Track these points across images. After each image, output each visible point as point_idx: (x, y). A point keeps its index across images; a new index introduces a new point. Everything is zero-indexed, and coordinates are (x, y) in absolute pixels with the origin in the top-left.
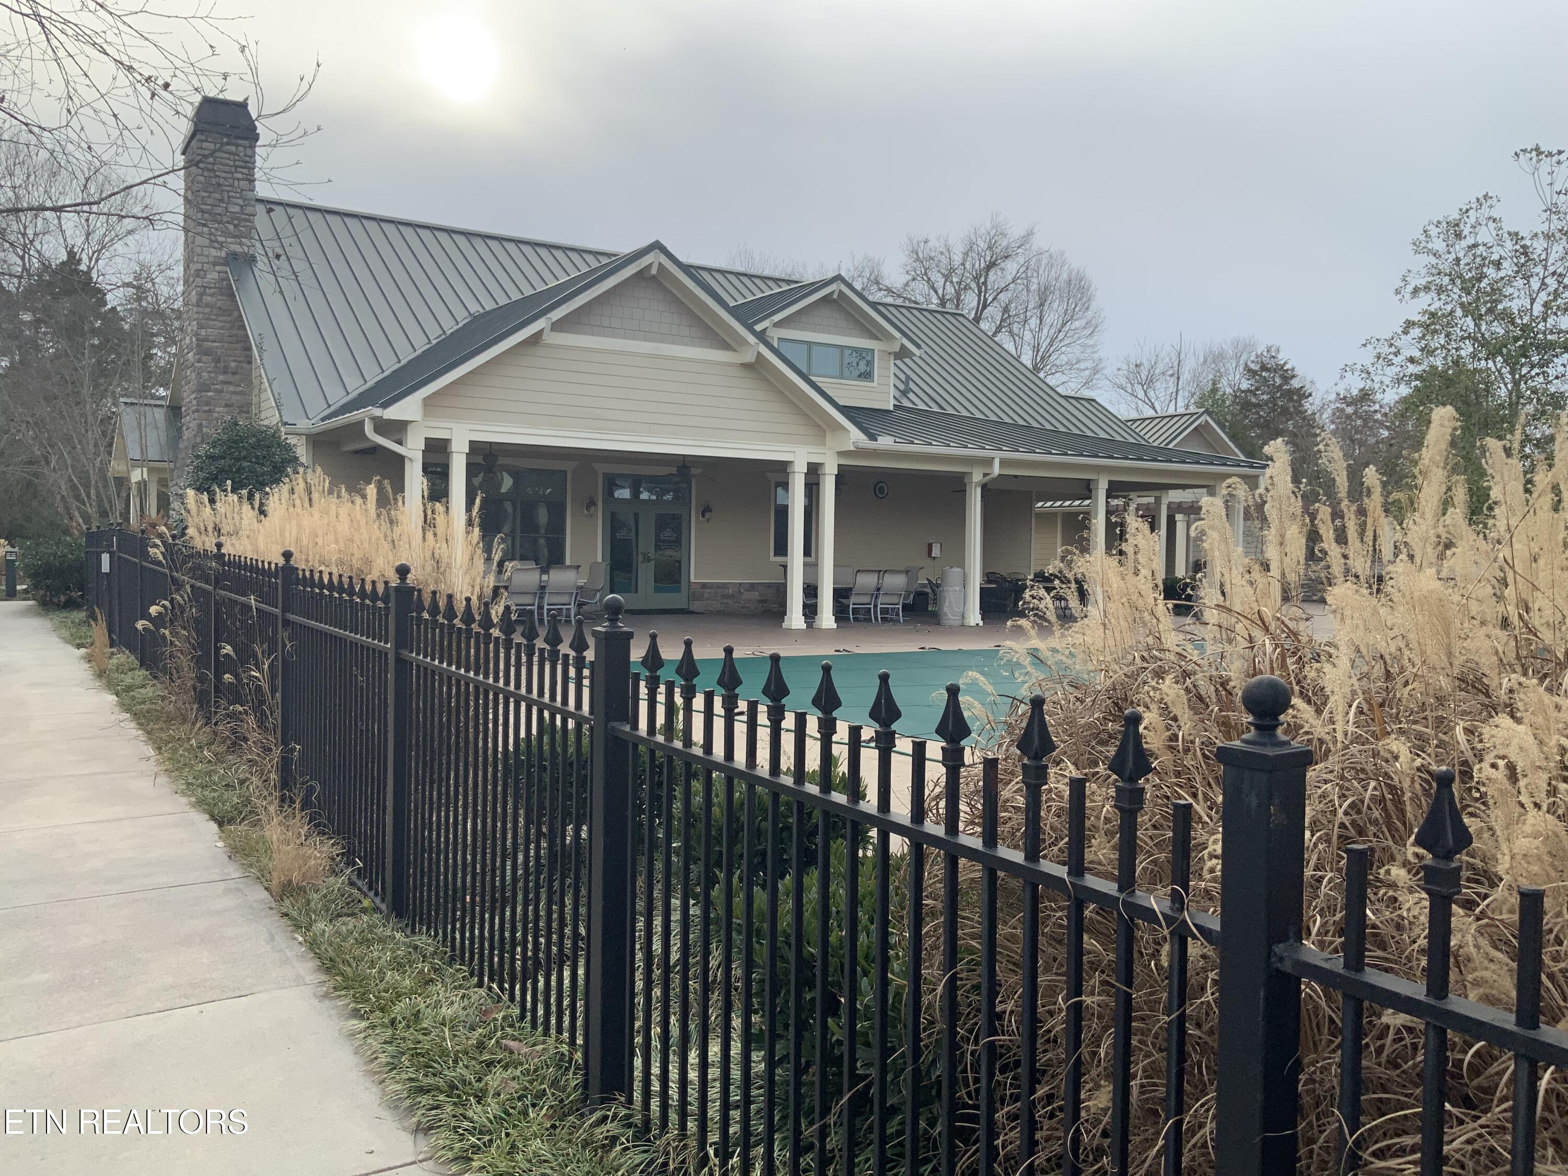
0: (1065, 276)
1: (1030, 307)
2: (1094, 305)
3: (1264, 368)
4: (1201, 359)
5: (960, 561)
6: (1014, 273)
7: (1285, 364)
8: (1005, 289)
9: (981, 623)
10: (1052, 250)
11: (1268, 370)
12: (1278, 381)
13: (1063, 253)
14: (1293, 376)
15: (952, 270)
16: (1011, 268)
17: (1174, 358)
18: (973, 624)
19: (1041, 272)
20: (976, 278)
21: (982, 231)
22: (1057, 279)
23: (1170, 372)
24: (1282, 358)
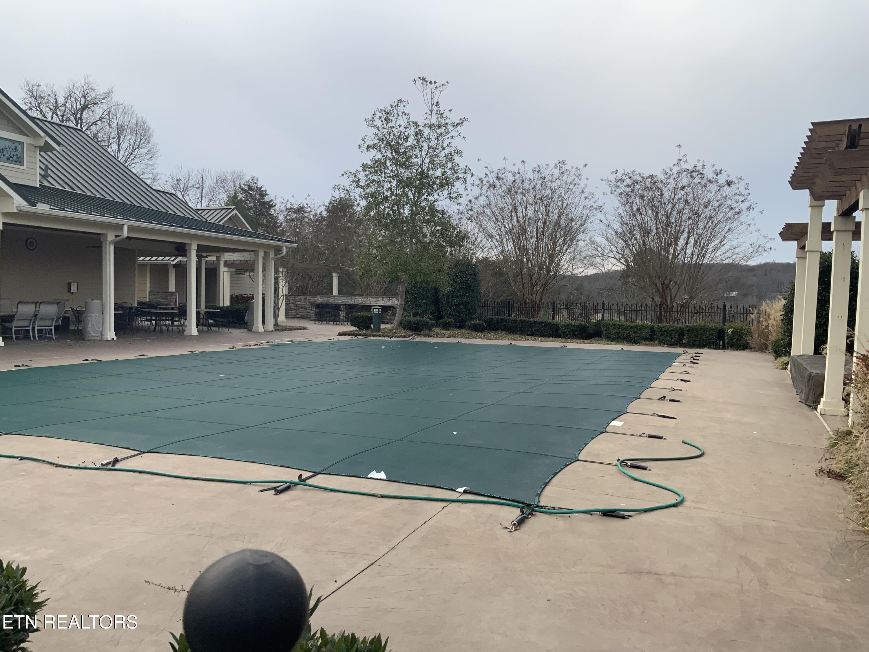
0: (134, 121)
1: (112, 137)
2: (152, 140)
3: (250, 188)
4: (215, 180)
5: (99, 295)
6: (101, 114)
7: (262, 187)
8: (95, 123)
9: (115, 338)
10: (124, 104)
11: (253, 190)
12: (258, 197)
13: (132, 107)
14: (266, 195)
15: (57, 107)
16: (99, 111)
17: (199, 177)
18: (109, 339)
19: (118, 116)
20: (74, 114)
21: (78, 85)
22: (129, 122)
23: (197, 186)
24: (260, 184)
